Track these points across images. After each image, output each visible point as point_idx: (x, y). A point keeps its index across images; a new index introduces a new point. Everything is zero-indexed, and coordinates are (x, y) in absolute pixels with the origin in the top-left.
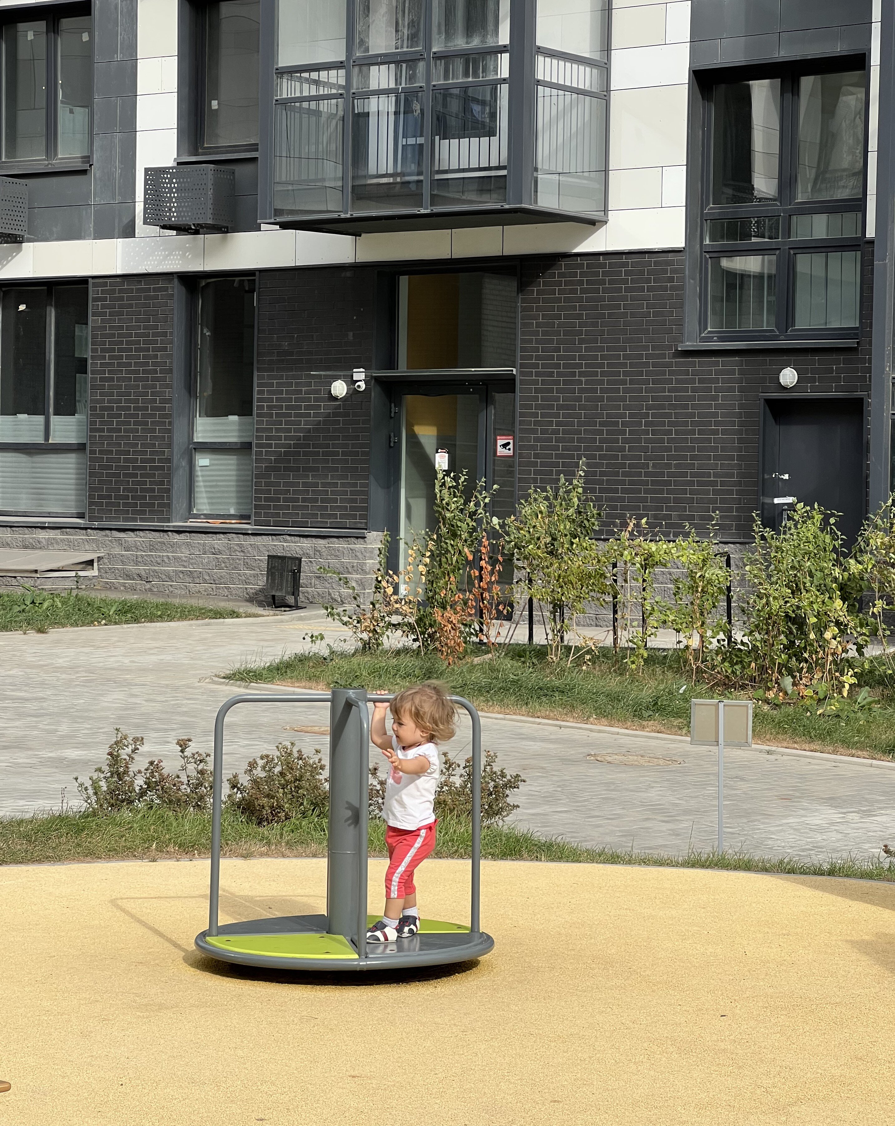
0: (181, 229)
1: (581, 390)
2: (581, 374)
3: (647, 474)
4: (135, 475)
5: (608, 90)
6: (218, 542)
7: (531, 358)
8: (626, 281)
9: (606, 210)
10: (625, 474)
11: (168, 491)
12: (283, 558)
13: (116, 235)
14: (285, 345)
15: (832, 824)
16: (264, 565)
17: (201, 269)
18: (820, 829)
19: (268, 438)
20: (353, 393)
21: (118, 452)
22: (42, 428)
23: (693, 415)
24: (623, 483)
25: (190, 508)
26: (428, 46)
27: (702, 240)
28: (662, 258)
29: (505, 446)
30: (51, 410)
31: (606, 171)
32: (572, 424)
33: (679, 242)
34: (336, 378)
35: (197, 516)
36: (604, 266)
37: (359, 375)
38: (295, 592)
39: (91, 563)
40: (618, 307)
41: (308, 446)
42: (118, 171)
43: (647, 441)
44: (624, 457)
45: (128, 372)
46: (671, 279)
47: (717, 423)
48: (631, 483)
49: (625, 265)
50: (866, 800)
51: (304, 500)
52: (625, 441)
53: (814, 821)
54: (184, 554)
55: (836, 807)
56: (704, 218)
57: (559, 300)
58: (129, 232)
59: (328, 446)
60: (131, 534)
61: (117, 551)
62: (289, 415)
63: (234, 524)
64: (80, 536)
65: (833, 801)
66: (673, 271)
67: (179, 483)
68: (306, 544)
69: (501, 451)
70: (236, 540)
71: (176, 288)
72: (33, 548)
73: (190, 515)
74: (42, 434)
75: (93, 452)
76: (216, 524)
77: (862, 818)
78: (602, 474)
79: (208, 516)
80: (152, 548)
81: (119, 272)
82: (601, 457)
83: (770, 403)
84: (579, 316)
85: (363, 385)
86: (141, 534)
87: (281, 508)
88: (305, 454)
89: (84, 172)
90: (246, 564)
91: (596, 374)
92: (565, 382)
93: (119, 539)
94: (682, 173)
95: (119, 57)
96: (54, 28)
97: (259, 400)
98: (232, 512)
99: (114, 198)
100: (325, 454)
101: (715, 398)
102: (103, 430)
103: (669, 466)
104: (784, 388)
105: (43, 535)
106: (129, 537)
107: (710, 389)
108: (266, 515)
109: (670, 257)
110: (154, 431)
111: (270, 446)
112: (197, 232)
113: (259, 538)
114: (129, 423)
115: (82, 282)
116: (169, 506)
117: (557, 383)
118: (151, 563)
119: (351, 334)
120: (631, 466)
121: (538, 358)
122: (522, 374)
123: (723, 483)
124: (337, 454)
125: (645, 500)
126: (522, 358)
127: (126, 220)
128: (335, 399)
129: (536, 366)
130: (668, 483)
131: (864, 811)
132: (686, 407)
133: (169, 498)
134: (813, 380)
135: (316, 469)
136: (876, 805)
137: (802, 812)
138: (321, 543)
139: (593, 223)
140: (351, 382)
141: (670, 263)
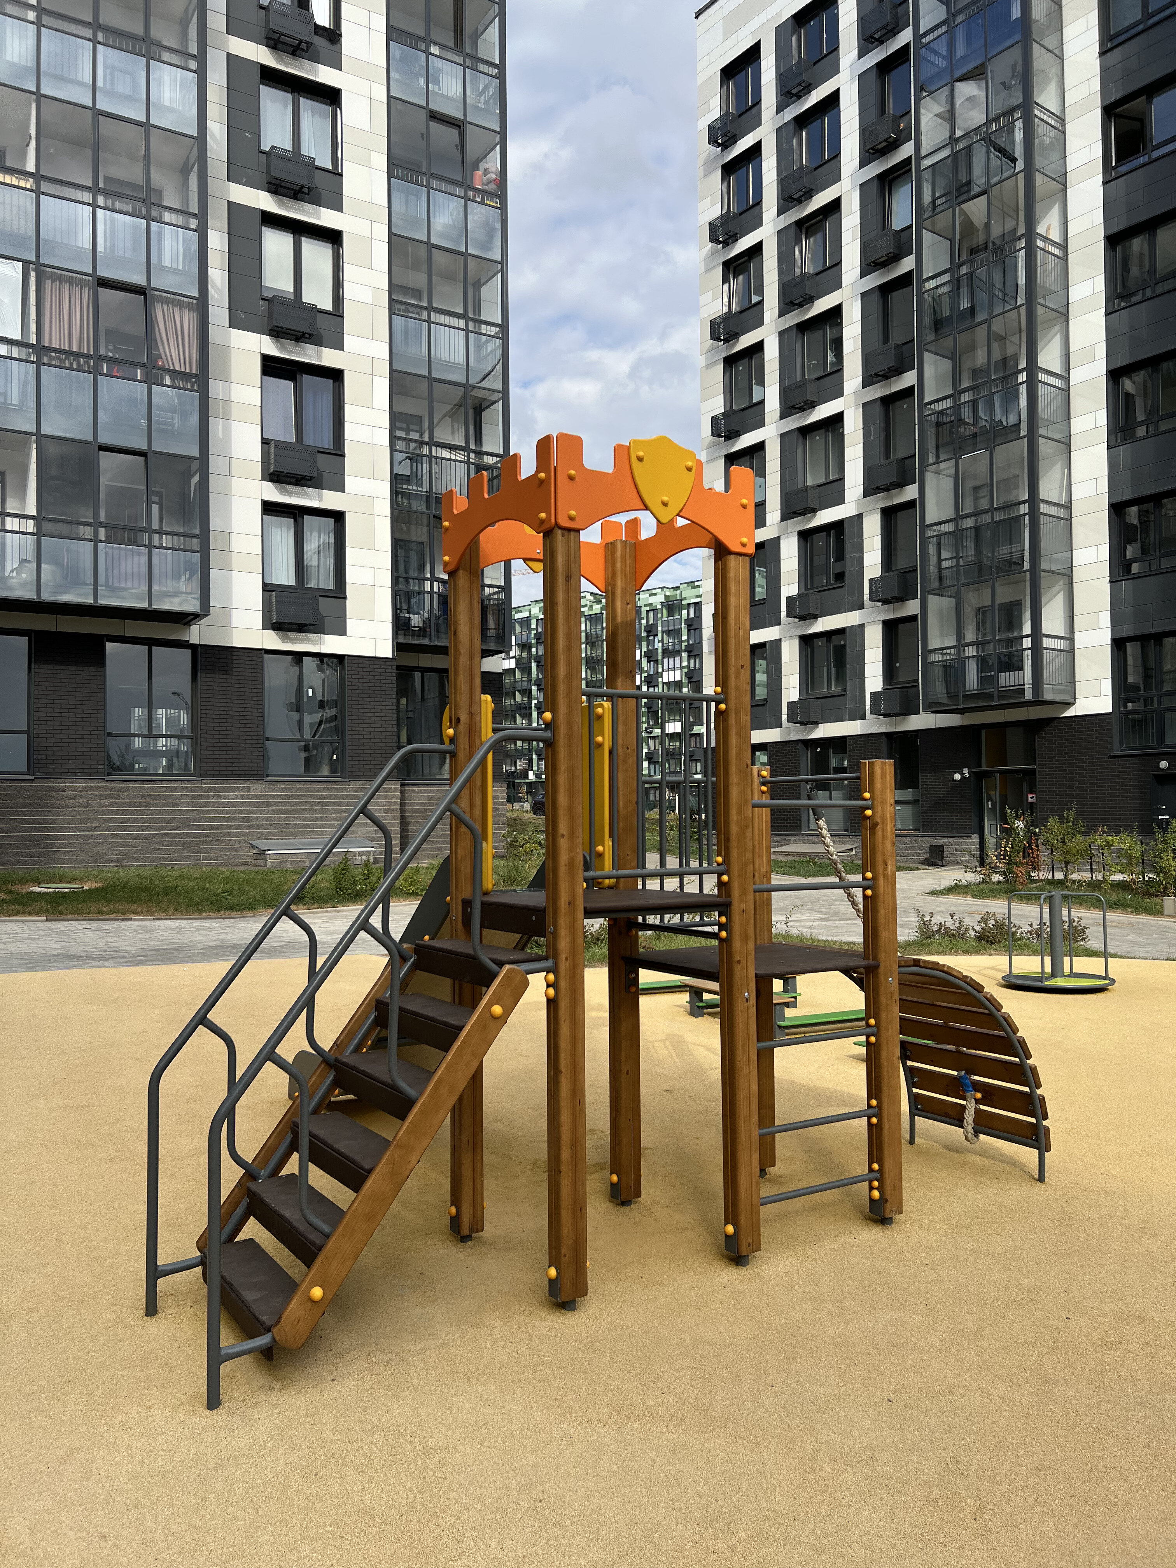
0: (885, 715)
1: (1066, 774)
2: (1066, 767)
3: (1098, 808)
5: (1074, 649)
6: (907, 840)
7: (1043, 761)
9: (1075, 698)
10: (1088, 808)
12: (935, 846)
14: (932, 760)
16: (928, 849)
17: (894, 731)
19: (926, 798)
20: (963, 778)
23: (1118, 783)
24: (1094, 811)
27: (1120, 709)
28: (1102, 717)
29: (1032, 797)
31: (1074, 682)
32: (1063, 788)
33: (1109, 710)
34: (956, 772)
36: (1074, 722)
37: (966, 771)
38: (942, 860)
39: (851, 850)
40: (1082, 738)
41: (944, 800)
42: (858, 694)
43: (1098, 794)
44: (1087, 801)
46: (1106, 725)
47: (1130, 785)
49: (1084, 721)
51: (943, 822)
52: (1087, 794)
56: (1120, 699)
57: (1055, 737)
58: (863, 717)
59: (953, 800)
62: (935, 788)
63: (912, 833)
64: (847, 839)
66: (1107, 722)
68: (945, 840)
69: (1031, 800)
70: (914, 839)
71: (884, 737)
76: (906, 833)
78: (1084, 808)
79: (902, 830)
82: (1082, 801)
83: (1155, 776)
84: (1064, 743)
85: (967, 775)
87: (933, 825)
88: (943, 804)
89: (843, 695)
90: (919, 849)
91: (1072, 767)
92: (1059, 771)
96: (829, 640)
97: (922, 782)
98: (913, 828)
99: (857, 705)
100: (952, 803)
101: (1128, 775)
103: (1108, 804)
104: (1163, 769)
107: (1126, 771)
108: (927, 829)
109: (1105, 716)
111: (927, 801)
112: (892, 716)
113: (924, 838)
115: (844, 737)
117: (1055, 771)
119: (961, 754)
120: (1091, 805)
121: (1046, 761)
122: (1040, 768)
123: (1134, 811)
124: (956, 803)
126: (1039, 761)
127: (862, 713)
128: (956, 781)
129: (1045, 764)
132: (1115, 779)
135: (948, 810)
138: (952, 839)
139: (1069, 704)
140: (962, 774)
141: (1106, 719)
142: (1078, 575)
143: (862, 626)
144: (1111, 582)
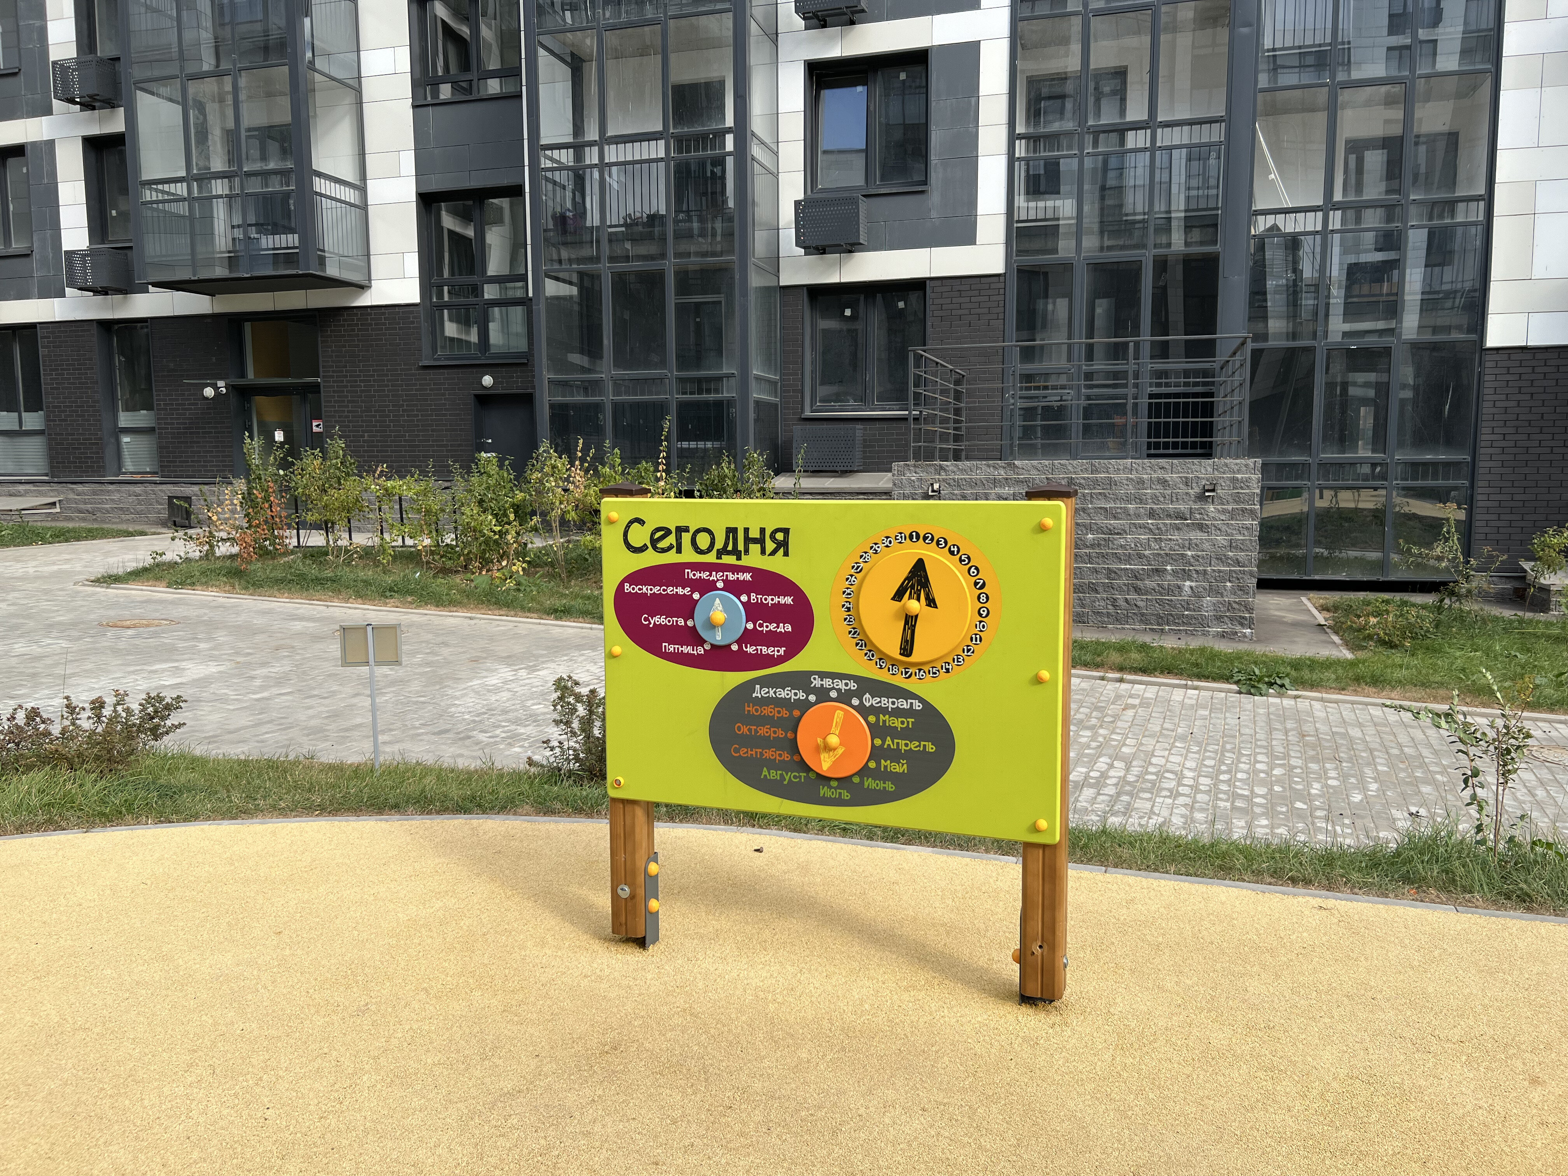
0: (96, 291)
1: (362, 391)
2: (361, 381)
3: (405, 441)
4: (80, 449)
5: (367, 205)
6: (138, 489)
7: (329, 371)
8: (385, 324)
9: (370, 280)
10: (392, 441)
11: (102, 458)
12: (179, 498)
13: (53, 295)
14: (172, 365)
15: (505, 682)
16: (168, 503)
17: (111, 317)
18: (496, 690)
19: (165, 424)
20: (218, 394)
21: (67, 434)
22: (17, 420)
23: (431, 405)
24: (390, 446)
25: (120, 468)
26: (240, 167)
27: (431, 299)
28: (407, 309)
29: (317, 426)
30: (22, 409)
31: (368, 255)
32: (357, 412)
33: (416, 299)
34: (207, 385)
35: (125, 473)
36: (371, 314)
37: (221, 384)
38: (188, 518)
39: (54, 504)
40: (381, 340)
41: (192, 428)
42: (51, 255)
43: (404, 421)
44: (390, 431)
45: (69, 383)
46: (413, 322)
47: (446, 410)
48: (396, 446)
49: (384, 314)
50: (534, 656)
51: (192, 461)
52: (390, 421)
53: (493, 680)
54: (116, 497)
55: (511, 665)
56: (431, 286)
57: (344, 336)
58: (60, 294)
59: (205, 428)
60: (80, 485)
61: (72, 496)
62: (178, 409)
63: (149, 478)
64: (46, 487)
65: (509, 660)
66: (414, 317)
67: (109, 452)
68: (196, 488)
69: (315, 429)
70: (150, 488)
71: (94, 329)
72: (16, 496)
73: (120, 472)
74: (17, 424)
75: (49, 435)
76: (138, 477)
77: (529, 674)
78: (378, 441)
79: (132, 473)
80: (95, 493)
81: (57, 320)
82: (377, 431)
83: (477, 396)
84: (357, 346)
85: (224, 390)
86: (87, 485)
87: (178, 466)
88: (191, 433)
89: (26, 256)
90: (157, 502)
91: (370, 381)
92: (351, 386)
93: (72, 489)
94: (416, 256)
95: (46, 181)
96: (3, 165)
97: (157, 400)
98: (148, 470)
99: (49, 272)
100: (204, 433)
101: (444, 395)
102: (55, 421)
103: (418, 436)
104: (485, 388)
105: (21, 488)
106: (79, 488)
107: (440, 389)
108: (168, 471)
109: (411, 308)
110: (89, 420)
111: (167, 428)
112: (106, 294)
113: (164, 486)
114: (72, 416)
115: (32, 326)
116: (104, 467)
117: (346, 386)
118: (95, 503)
119: (214, 358)
120: (395, 436)
121: (333, 371)
122: (324, 382)
123: (452, 446)
124: (211, 433)
125: (404, 456)
126: (324, 372)
127: (57, 286)
128: (207, 398)
129: (333, 377)
130: (418, 446)
131: (531, 666)
132: (426, 400)
133: (103, 462)
134: (502, 383)
135: (198, 442)
136: (541, 659)
137: (485, 674)
138: (206, 487)
139: (362, 288)
140: (216, 388)
141: (412, 312)
142: (369, 90)
143: (51, 144)
144: (415, 107)
